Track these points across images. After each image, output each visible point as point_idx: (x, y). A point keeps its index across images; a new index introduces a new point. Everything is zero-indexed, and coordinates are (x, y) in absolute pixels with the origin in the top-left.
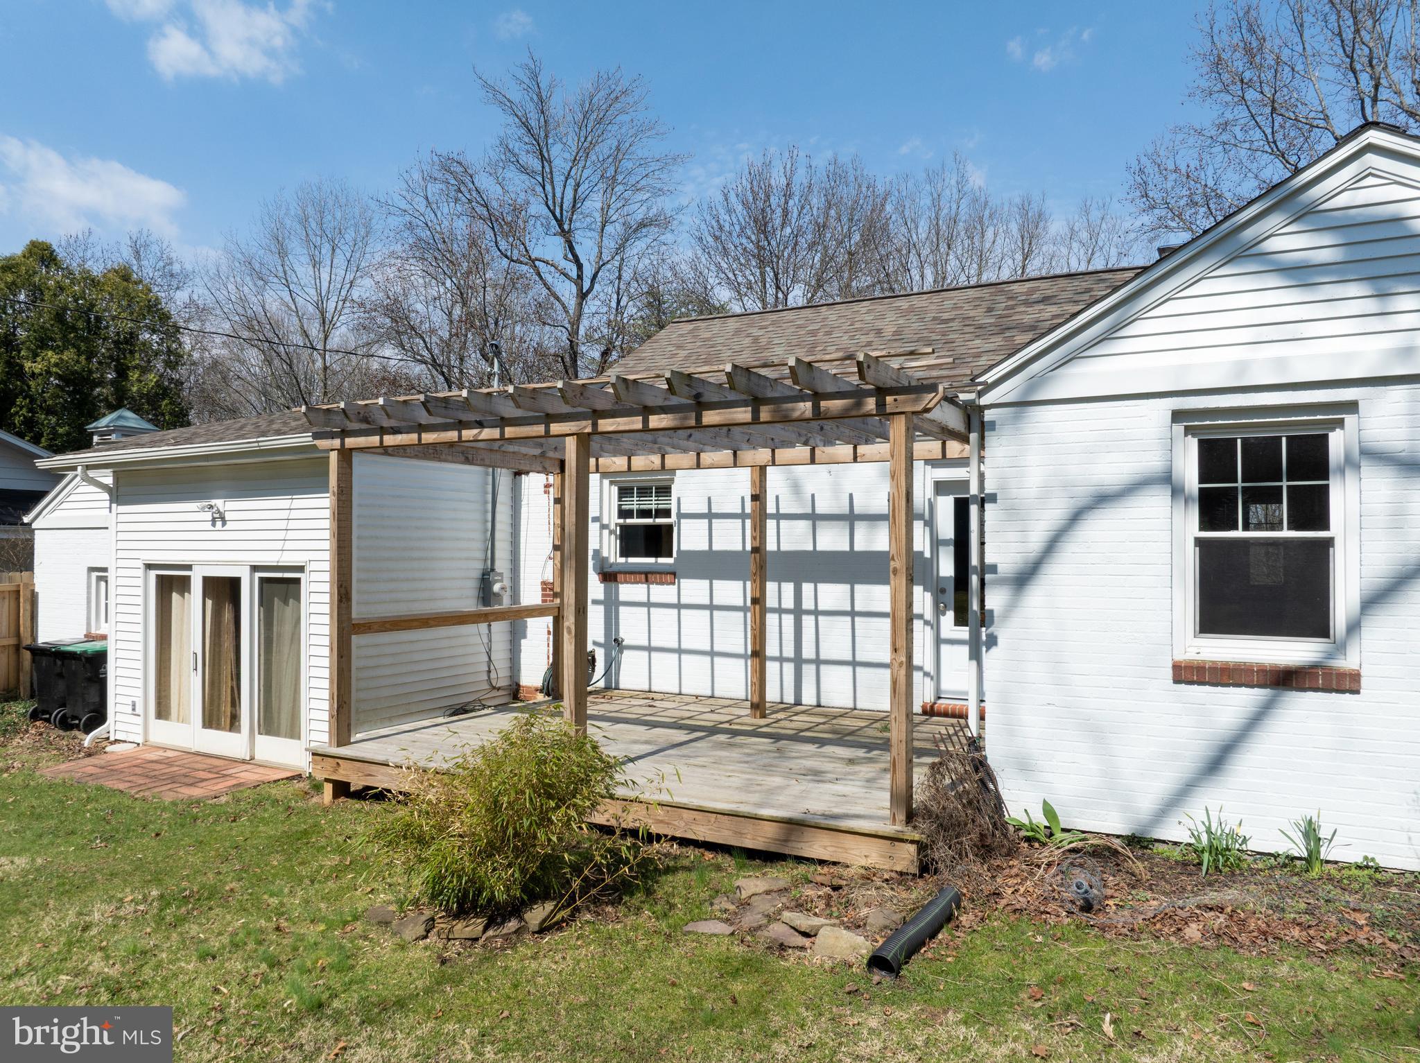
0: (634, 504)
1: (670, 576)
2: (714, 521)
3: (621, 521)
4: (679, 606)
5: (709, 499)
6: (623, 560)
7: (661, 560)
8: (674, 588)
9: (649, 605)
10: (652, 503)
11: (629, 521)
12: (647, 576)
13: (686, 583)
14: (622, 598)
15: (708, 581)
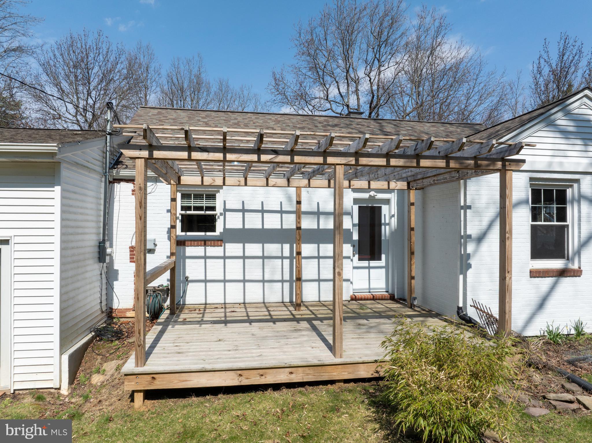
0: (192, 203)
1: (219, 241)
2: (246, 213)
3: (183, 212)
4: (224, 258)
5: (243, 202)
6: (183, 234)
7: (208, 234)
8: (221, 249)
9: (205, 257)
10: (204, 203)
11: (188, 212)
12: (205, 242)
13: (229, 246)
14: (187, 254)
15: (242, 244)
